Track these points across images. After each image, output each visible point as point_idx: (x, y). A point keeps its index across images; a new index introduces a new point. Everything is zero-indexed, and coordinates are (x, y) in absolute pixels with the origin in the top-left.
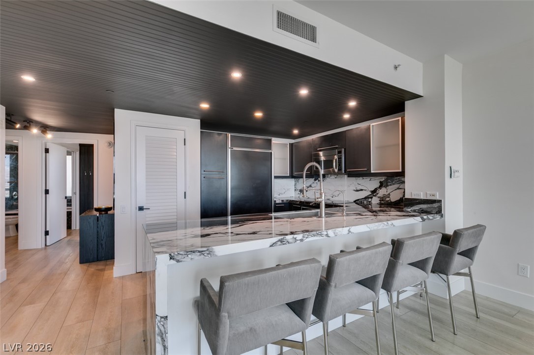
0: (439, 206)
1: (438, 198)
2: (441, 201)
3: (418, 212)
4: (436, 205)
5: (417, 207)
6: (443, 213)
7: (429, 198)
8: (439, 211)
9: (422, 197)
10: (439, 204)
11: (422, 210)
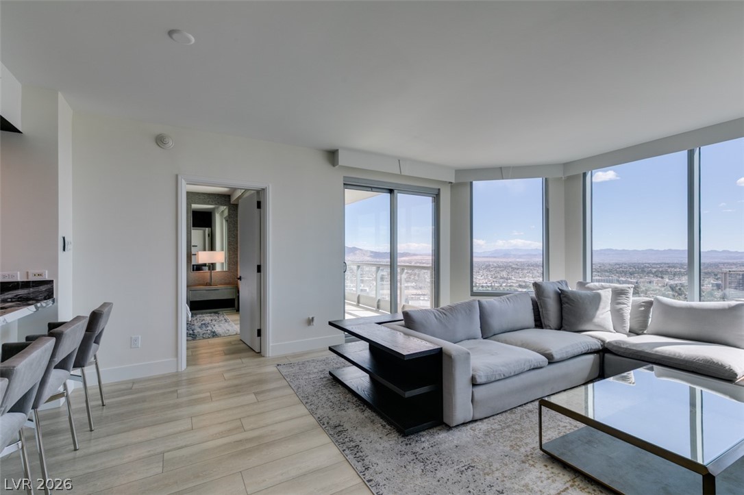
0: (49, 289)
1: (47, 278)
2: (52, 281)
3: (11, 302)
4: (43, 288)
5: (9, 295)
6: (54, 297)
7: (32, 278)
8: (49, 295)
9: (19, 279)
10: (49, 286)
11: (19, 298)
